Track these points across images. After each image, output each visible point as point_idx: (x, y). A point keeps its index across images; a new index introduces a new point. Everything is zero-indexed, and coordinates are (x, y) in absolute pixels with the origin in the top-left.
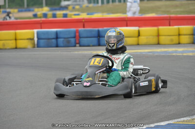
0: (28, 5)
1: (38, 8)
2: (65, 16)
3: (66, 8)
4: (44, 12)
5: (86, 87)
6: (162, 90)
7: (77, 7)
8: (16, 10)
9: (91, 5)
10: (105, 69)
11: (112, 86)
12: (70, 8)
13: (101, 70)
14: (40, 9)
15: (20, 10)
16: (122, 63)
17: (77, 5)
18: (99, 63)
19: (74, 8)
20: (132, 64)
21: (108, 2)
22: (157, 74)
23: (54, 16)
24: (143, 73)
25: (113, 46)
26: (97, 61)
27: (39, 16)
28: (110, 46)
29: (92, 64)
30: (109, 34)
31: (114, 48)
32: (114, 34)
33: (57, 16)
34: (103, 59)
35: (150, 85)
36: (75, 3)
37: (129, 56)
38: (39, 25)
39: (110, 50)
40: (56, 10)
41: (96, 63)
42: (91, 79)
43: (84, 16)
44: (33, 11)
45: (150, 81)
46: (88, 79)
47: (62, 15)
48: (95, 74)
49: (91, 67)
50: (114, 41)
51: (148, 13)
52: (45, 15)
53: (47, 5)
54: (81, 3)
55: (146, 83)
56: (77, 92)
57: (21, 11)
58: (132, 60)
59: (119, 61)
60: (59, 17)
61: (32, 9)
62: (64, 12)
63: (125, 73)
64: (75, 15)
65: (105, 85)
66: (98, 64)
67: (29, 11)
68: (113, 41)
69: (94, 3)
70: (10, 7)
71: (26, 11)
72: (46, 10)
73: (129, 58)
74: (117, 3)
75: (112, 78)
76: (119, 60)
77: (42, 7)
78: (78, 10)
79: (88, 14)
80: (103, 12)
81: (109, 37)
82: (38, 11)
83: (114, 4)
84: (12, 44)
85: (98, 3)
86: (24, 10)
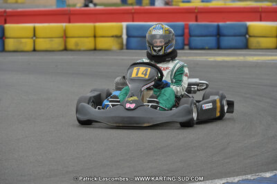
5: (129, 109)
6: (227, 115)
10: (153, 83)
11: (165, 110)
13: (148, 86)
16: (171, 75)
18: (145, 75)
20: (186, 75)
22: (221, 92)
24: (198, 90)
25: (160, 50)
26: (141, 72)
28: (155, 51)
29: (134, 75)
30: (153, 33)
31: (161, 53)
32: (161, 32)
34: (149, 69)
35: (214, 109)
37: (182, 63)
39: (154, 56)
41: (140, 75)
42: (135, 98)
45: (214, 102)
46: (132, 99)
48: (141, 91)
49: (133, 80)
50: (161, 42)
55: (209, 106)
56: (116, 117)
58: (186, 70)
59: (168, 73)
63: (178, 89)
65: (155, 107)
66: (143, 76)
68: (159, 42)
73: (182, 67)
75: (165, 98)
76: (168, 70)
81: (154, 37)
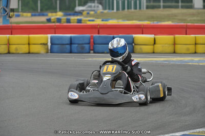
0: (41, 10)
1: (52, 12)
2: (79, 21)
3: (80, 13)
4: (58, 17)
7: (92, 13)
8: (29, 14)
9: (106, 11)
12: (85, 13)
14: (54, 14)
15: (33, 14)
17: (92, 11)
19: (88, 13)
21: (123, 9)
23: (68, 21)
27: (52, 21)
33: (71, 21)
36: (89, 9)
38: (53, 30)
40: (70, 15)
43: (98, 22)
44: (47, 15)
47: (76, 21)
51: (164, 21)
52: (59, 20)
53: (61, 10)
54: (96, 9)
57: (35, 15)
60: (73, 23)
61: (45, 13)
62: (79, 17)
64: (89, 21)
67: (43, 15)
69: (109, 9)
70: (23, 11)
71: (39, 15)
72: (60, 14)
74: (133, 10)
77: (56, 12)
78: (92, 16)
79: (102, 21)
80: (118, 18)
82: (52, 16)
83: (130, 10)
84: (25, 49)
85: (113, 9)
86: (37, 14)
